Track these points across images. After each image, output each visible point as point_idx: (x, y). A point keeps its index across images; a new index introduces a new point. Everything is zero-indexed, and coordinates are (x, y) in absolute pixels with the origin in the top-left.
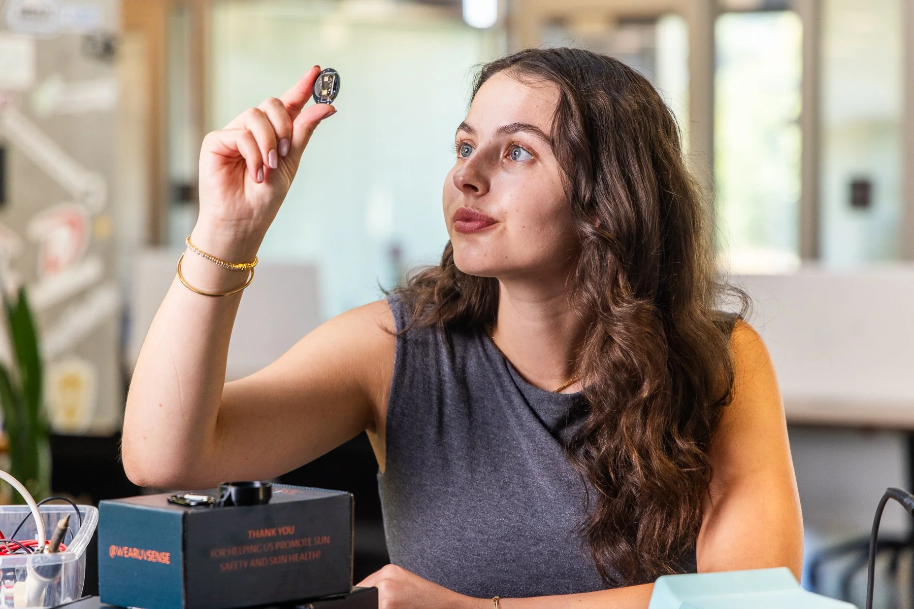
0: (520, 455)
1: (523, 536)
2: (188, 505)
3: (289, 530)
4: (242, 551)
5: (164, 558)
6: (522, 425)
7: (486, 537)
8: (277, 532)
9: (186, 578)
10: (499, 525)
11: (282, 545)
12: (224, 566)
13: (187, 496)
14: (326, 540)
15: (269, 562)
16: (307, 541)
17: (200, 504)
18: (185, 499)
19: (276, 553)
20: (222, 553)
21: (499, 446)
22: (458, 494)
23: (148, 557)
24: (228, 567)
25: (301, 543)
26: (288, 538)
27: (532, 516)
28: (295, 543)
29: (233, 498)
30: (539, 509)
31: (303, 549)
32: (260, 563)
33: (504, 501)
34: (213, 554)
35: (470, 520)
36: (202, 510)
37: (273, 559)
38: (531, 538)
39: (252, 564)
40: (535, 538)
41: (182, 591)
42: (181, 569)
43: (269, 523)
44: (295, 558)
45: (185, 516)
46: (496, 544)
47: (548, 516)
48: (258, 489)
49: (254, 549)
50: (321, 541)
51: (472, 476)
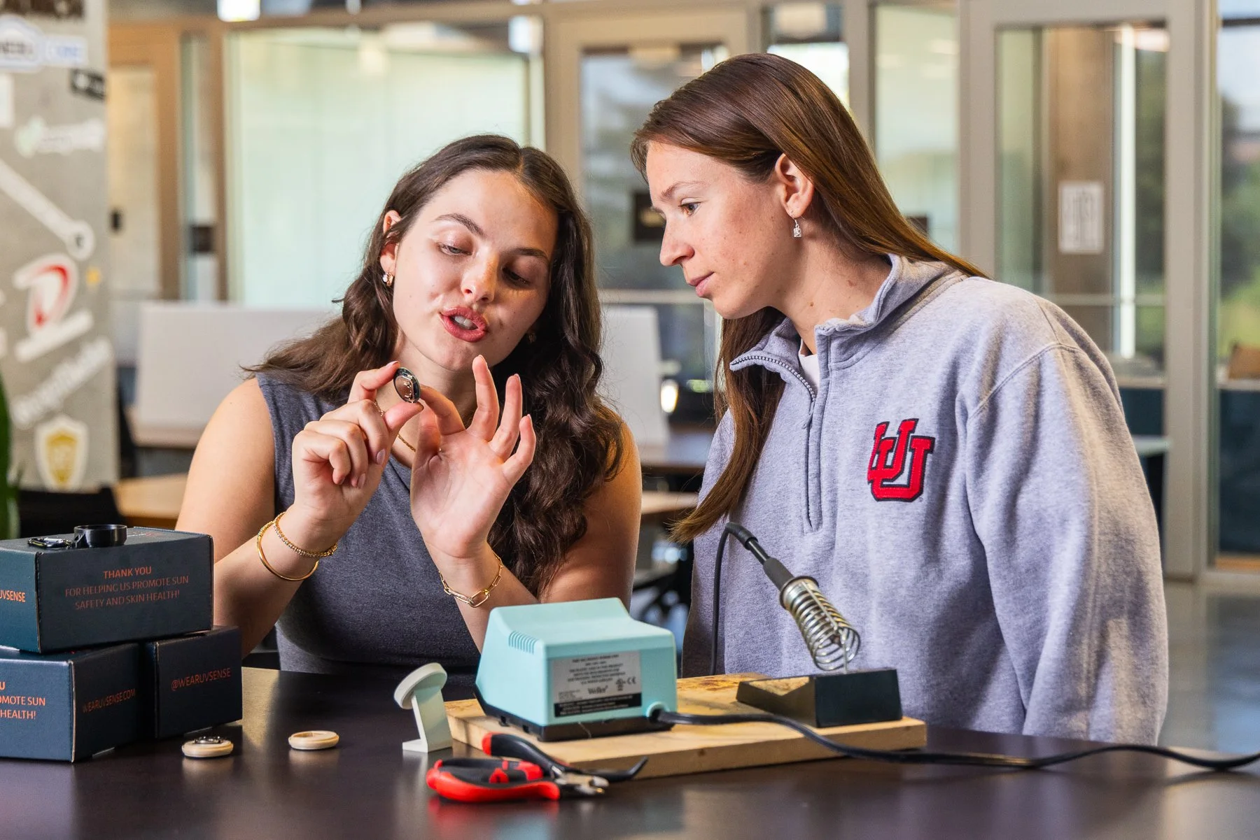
0: (392, 528)
1: (397, 604)
2: (45, 547)
3: (146, 571)
4: (97, 591)
5: (20, 597)
6: (396, 500)
7: (361, 605)
8: (134, 572)
9: (39, 617)
10: (373, 595)
11: (139, 584)
12: (80, 604)
13: (46, 539)
14: (185, 580)
15: (126, 601)
16: (165, 580)
17: (56, 545)
18: (45, 542)
19: (133, 592)
20: (77, 592)
21: (372, 518)
22: (333, 565)
23: (7, 596)
24: (83, 605)
25: (159, 583)
26: (146, 577)
27: (405, 585)
28: (154, 583)
29: (88, 541)
30: (411, 579)
31: (161, 589)
32: (116, 602)
33: (377, 572)
34: (68, 592)
35: (344, 590)
36: (59, 550)
37: (130, 598)
38: (404, 605)
39: (109, 602)
40: (407, 606)
41: (37, 628)
42: (35, 606)
43: (125, 563)
44: (153, 597)
45: (38, 556)
46: (371, 611)
47: (421, 585)
48: (113, 530)
49: (111, 588)
50: (179, 581)
51: (347, 548)
